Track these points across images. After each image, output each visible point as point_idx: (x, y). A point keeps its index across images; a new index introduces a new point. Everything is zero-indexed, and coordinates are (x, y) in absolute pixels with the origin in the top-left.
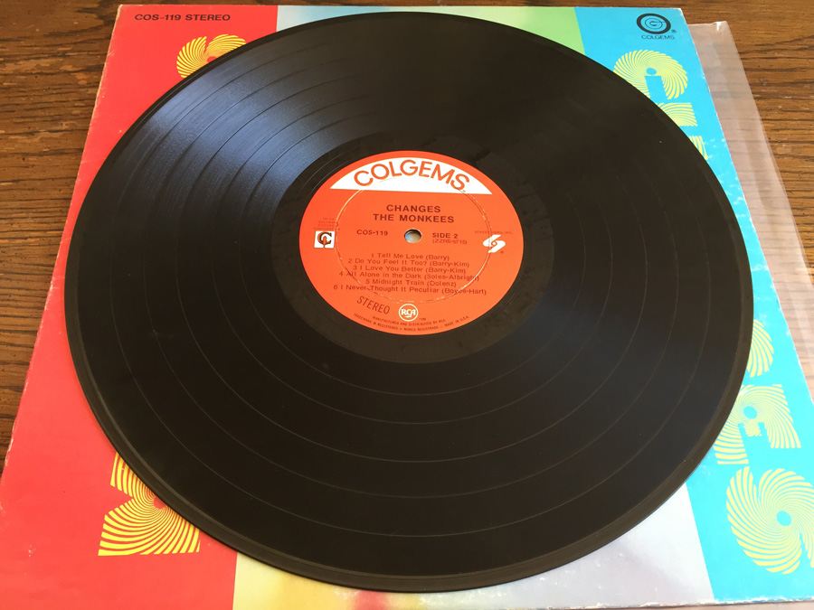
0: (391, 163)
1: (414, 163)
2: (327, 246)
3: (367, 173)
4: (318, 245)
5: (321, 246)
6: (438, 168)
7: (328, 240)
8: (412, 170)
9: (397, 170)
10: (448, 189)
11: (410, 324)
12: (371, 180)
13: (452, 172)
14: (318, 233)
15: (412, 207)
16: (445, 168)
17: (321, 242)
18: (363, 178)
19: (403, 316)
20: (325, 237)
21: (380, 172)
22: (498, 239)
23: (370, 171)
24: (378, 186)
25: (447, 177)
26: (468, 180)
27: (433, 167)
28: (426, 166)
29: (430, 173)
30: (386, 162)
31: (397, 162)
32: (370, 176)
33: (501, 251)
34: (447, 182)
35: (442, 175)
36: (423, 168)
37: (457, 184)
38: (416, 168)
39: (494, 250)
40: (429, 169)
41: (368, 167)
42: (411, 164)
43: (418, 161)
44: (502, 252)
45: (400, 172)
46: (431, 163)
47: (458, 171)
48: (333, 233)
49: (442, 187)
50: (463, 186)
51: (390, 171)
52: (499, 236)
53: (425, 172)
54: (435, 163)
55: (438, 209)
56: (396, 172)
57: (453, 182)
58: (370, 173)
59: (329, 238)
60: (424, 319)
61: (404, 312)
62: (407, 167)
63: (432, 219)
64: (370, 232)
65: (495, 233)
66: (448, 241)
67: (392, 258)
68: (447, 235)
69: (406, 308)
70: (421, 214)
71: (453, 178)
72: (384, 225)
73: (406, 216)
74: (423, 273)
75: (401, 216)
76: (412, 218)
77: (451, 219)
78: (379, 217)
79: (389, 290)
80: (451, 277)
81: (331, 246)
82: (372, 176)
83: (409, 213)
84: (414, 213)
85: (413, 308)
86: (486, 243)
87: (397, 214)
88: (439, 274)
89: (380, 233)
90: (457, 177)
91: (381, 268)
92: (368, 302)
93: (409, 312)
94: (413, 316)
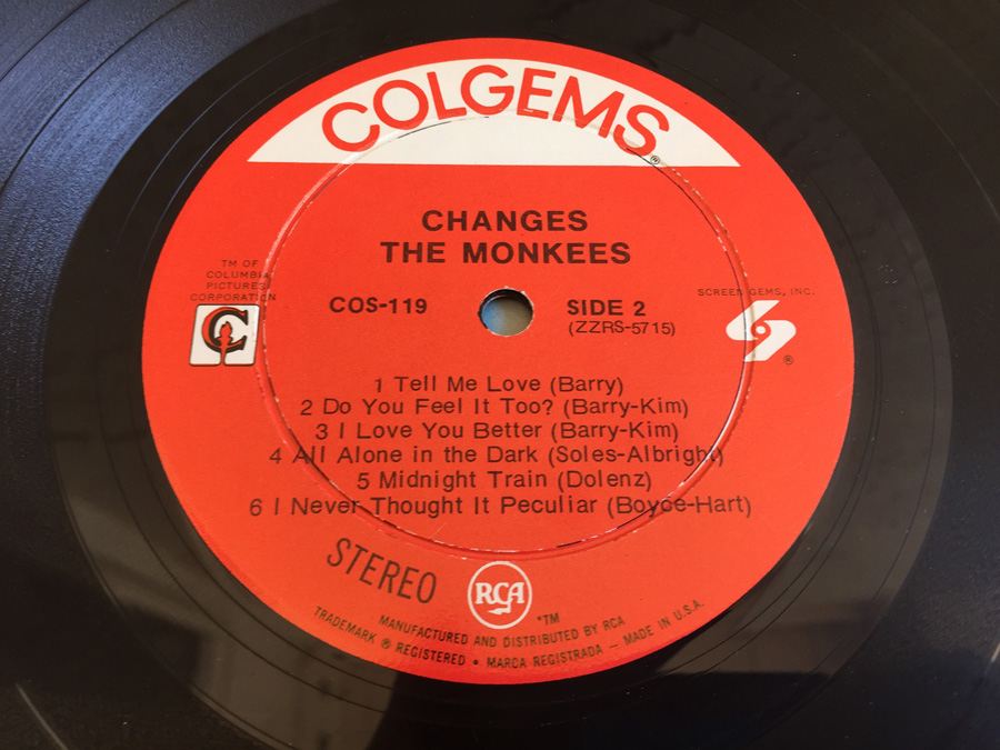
0: (432, 77)
1: (502, 74)
2: (234, 358)
3: (362, 109)
4: (202, 354)
5: (213, 358)
6: (572, 88)
7: (236, 337)
8: (500, 97)
9: (453, 99)
10: (606, 154)
11: (506, 638)
12: (375, 131)
13: (614, 101)
14: (204, 312)
15: (501, 215)
16: (595, 88)
17: (214, 344)
18: (351, 126)
19: (484, 609)
20: (227, 327)
21: (401, 104)
22: (771, 315)
23: (369, 103)
24: (393, 150)
25: (603, 116)
26: (664, 125)
27: (557, 86)
28: (538, 82)
29: (549, 104)
30: (417, 75)
31: (451, 73)
32: (371, 118)
33: (785, 355)
34: (603, 132)
35: (586, 110)
36: (528, 90)
37: (634, 138)
38: (509, 91)
39: (764, 352)
40: (548, 93)
41: (363, 92)
42: (490, 79)
43: (515, 69)
44: (788, 359)
45: (460, 103)
46: (551, 75)
47: (633, 97)
48: (254, 312)
49: (587, 148)
50: (651, 141)
51: (431, 103)
52: (773, 303)
53: (535, 102)
54: (564, 73)
55: (579, 220)
56: (448, 105)
57: (620, 130)
58: (371, 111)
59: (239, 330)
60: (555, 618)
61: (485, 593)
62: (481, 89)
63: (562, 252)
64: (372, 305)
65: (765, 294)
66: (617, 328)
67: (442, 394)
68: (612, 306)
69: (491, 577)
70: (530, 239)
71: (621, 118)
72: (413, 278)
73: (483, 247)
74: (542, 444)
75: (467, 246)
76: (503, 253)
77: (621, 253)
78: (398, 252)
79: (434, 510)
80: (634, 453)
81: (245, 356)
82: (376, 121)
83: (491, 237)
84: (506, 235)
85: (513, 577)
86: (737, 330)
87: (454, 240)
88: (595, 443)
89: (401, 307)
90: (632, 116)
91: (406, 431)
92: (365, 558)
93: (503, 593)
94: (517, 609)
